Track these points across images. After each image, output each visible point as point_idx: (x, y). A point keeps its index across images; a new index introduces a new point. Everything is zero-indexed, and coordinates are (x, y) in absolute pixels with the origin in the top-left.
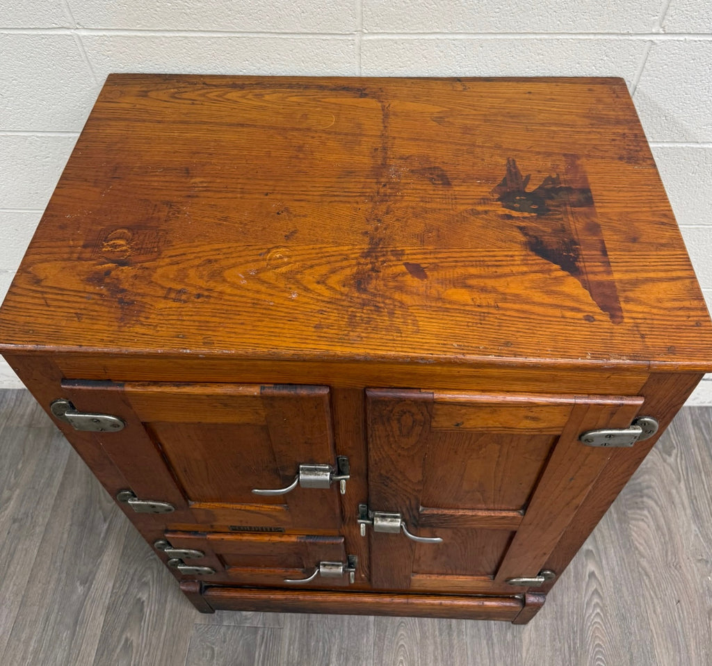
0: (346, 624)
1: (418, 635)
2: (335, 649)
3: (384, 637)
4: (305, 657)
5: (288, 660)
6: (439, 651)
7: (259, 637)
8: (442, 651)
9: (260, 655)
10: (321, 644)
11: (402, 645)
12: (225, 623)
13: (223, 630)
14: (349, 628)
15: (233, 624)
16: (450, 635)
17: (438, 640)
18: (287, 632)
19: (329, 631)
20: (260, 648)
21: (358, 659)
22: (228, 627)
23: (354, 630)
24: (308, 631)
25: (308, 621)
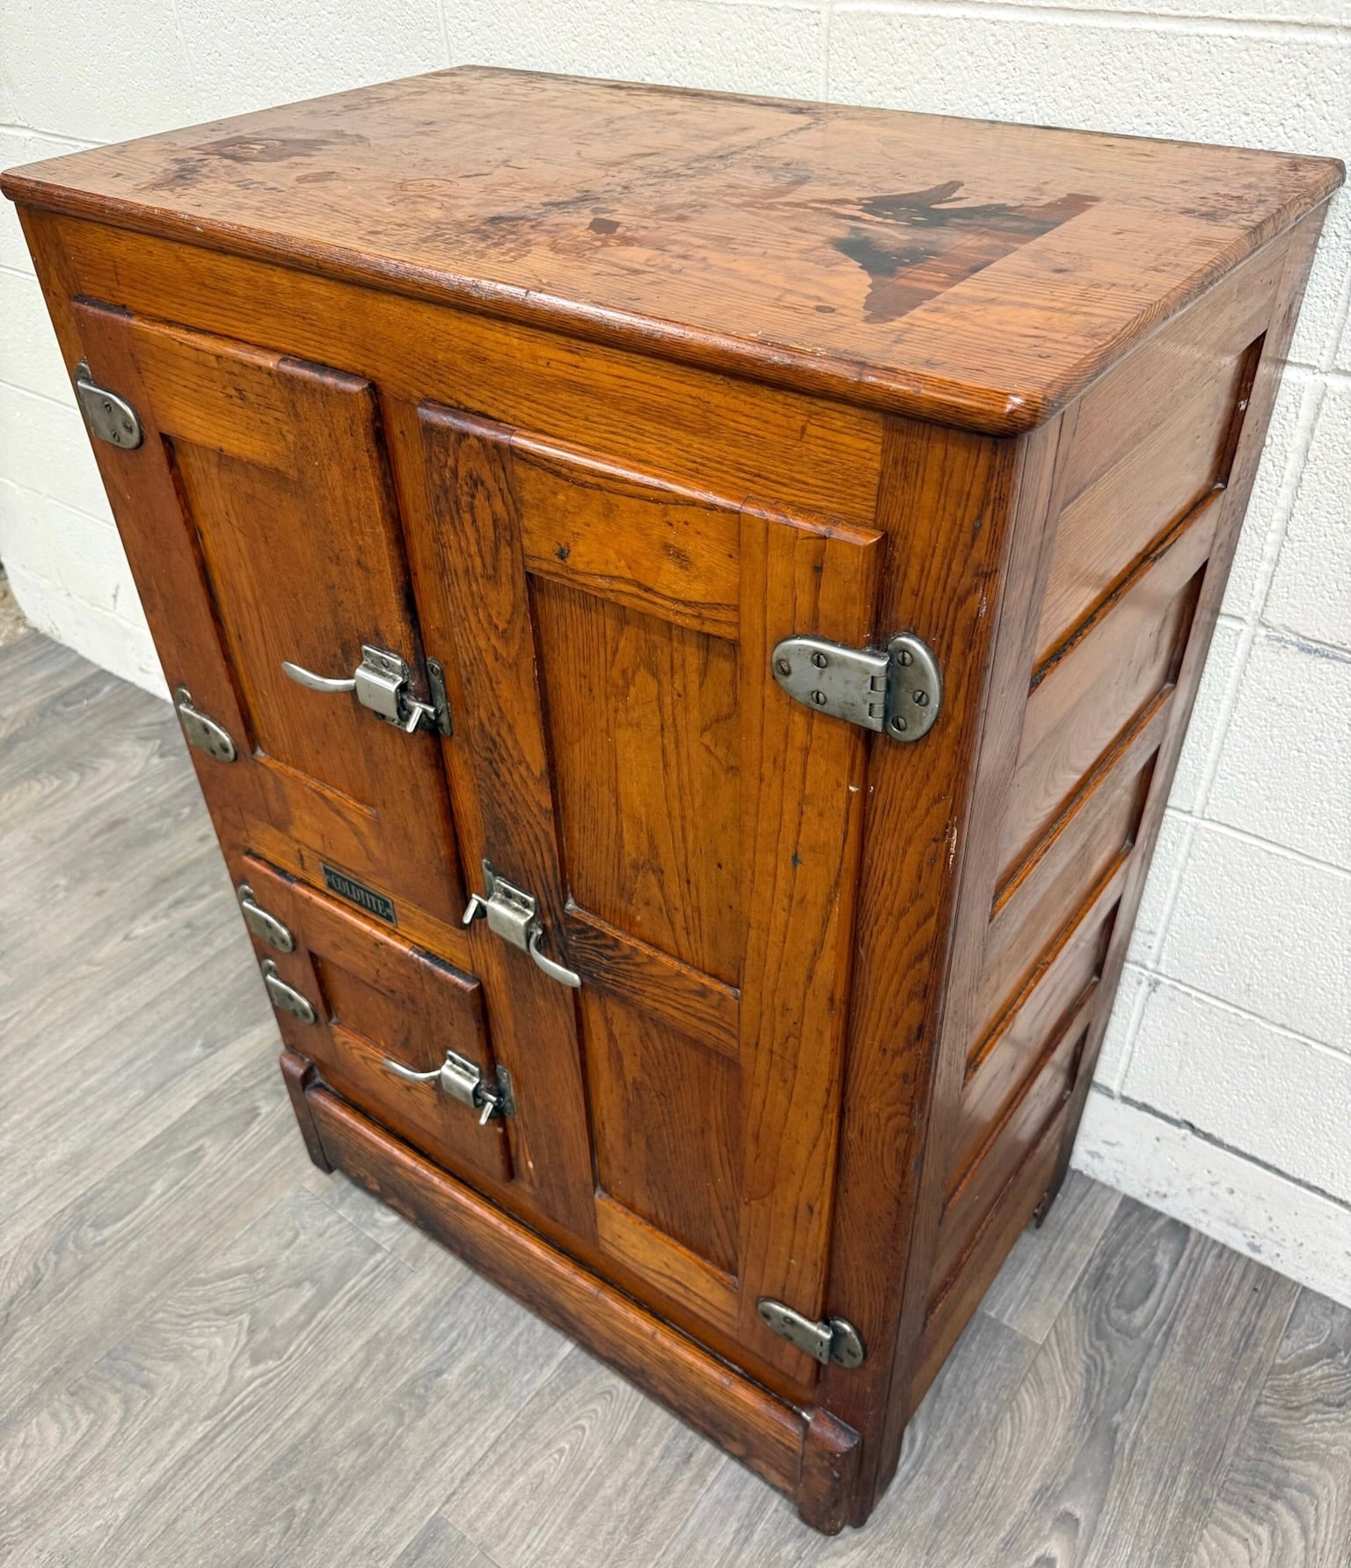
0: (516, 1332)
1: (621, 1431)
2: (469, 1357)
3: (563, 1394)
4: (417, 1336)
5: (388, 1322)
6: (640, 1481)
7: (372, 1262)
8: (645, 1485)
9: (354, 1287)
10: (454, 1334)
11: (583, 1428)
12: (341, 1212)
13: (331, 1219)
14: (516, 1342)
15: (350, 1220)
16: (678, 1469)
17: (651, 1463)
18: (416, 1284)
19: (482, 1325)
20: (364, 1276)
21: (493, 1396)
22: (341, 1219)
23: (521, 1350)
24: (448, 1303)
25: (460, 1289)
